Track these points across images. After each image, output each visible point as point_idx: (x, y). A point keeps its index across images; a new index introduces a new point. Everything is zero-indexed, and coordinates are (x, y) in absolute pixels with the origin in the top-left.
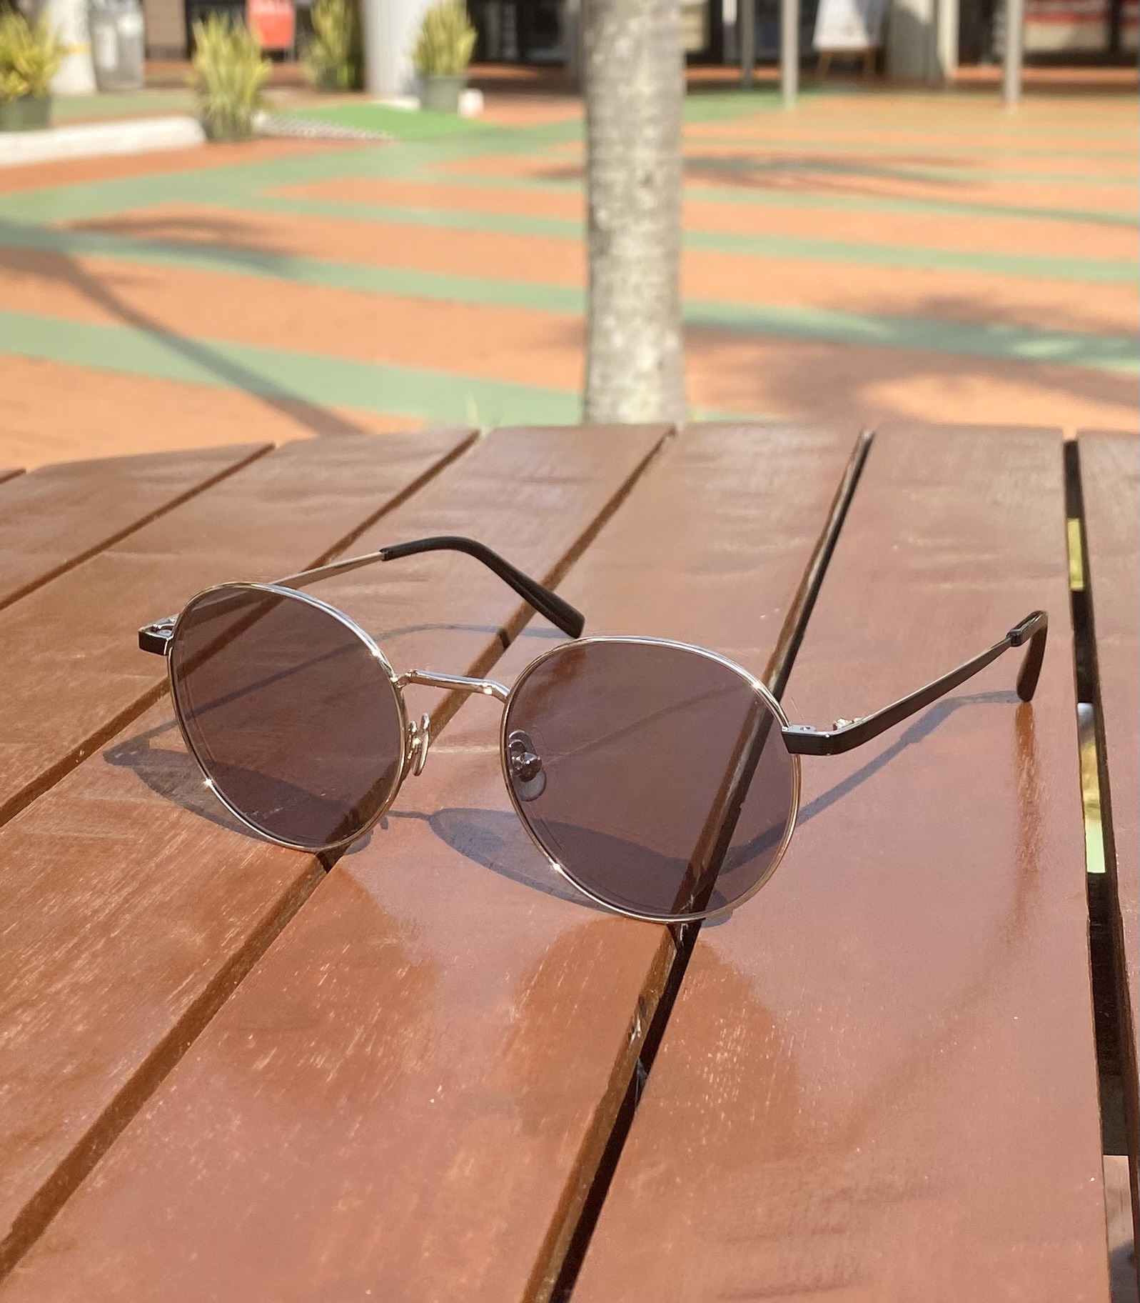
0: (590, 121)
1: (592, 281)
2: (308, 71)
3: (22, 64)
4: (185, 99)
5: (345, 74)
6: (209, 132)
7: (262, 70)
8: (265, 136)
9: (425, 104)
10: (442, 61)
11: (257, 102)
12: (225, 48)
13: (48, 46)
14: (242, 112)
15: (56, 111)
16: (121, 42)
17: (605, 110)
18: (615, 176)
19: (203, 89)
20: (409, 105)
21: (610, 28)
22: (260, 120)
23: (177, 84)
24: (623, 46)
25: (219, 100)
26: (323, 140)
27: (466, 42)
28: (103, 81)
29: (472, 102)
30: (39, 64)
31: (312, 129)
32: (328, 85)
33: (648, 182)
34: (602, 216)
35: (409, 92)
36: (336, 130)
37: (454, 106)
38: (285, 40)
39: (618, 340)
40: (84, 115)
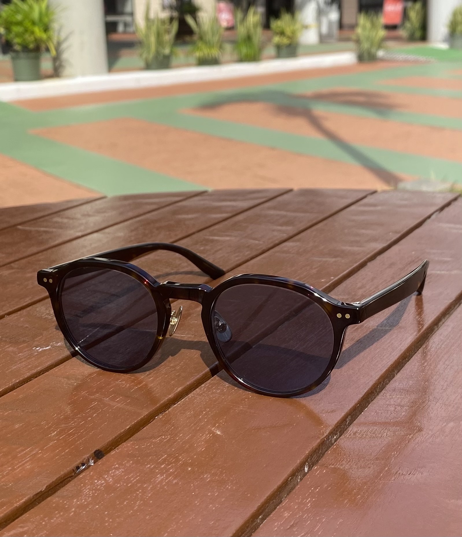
2: (402, 33)
4: (351, 45)
5: (418, 34)
6: (361, 58)
7: (382, 33)
8: (382, 60)
9: (452, 46)
10: (459, 29)
11: (380, 46)
12: (368, 25)
14: (373, 50)
15: (300, 50)
16: (330, 23)
19: (358, 41)
20: (444, 46)
22: (381, 53)
23: (347, 40)
25: (366, 45)
26: (406, 61)
28: (323, 39)
30: (294, 32)
31: (401, 56)
32: (412, 39)
35: (445, 41)
36: (411, 57)
38: (397, 20)
40: (312, 51)
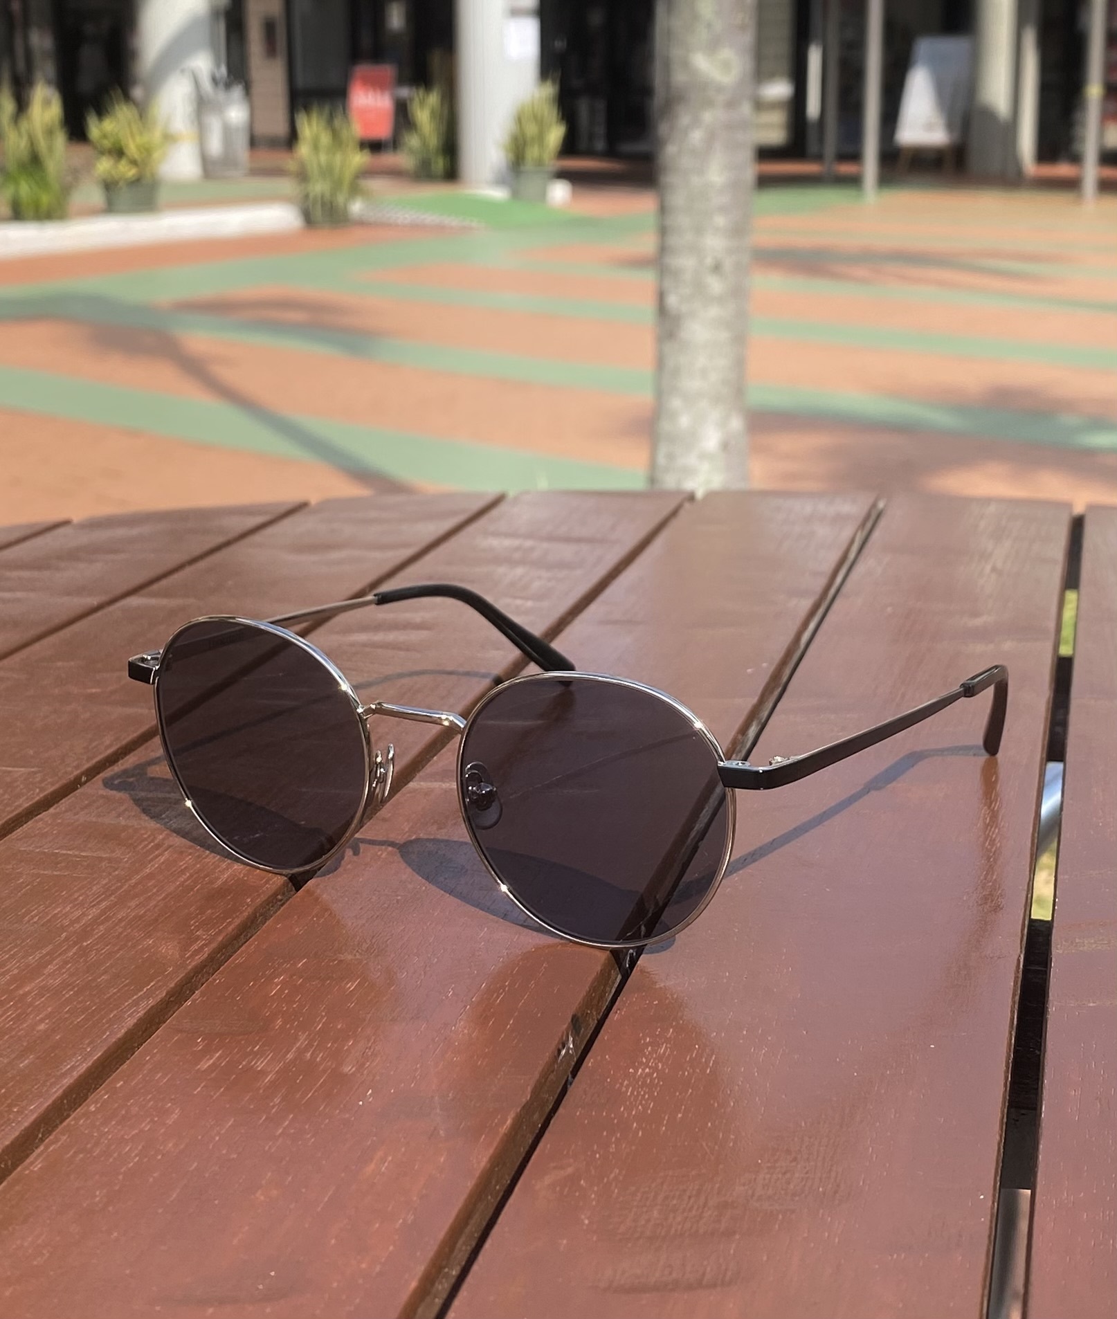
0: (663, 210)
1: (660, 363)
2: (404, 159)
3: (132, 149)
4: (287, 186)
5: (439, 164)
6: (308, 218)
7: (359, 159)
8: (362, 223)
9: (516, 194)
10: (532, 153)
11: (355, 190)
12: (325, 139)
13: (157, 135)
14: (341, 199)
15: (163, 195)
16: (227, 131)
17: (677, 199)
18: (685, 262)
19: (302, 176)
20: (499, 194)
21: (684, 119)
22: (357, 207)
23: (277, 172)
24: (696, 136)
25: (319, 187)
26: (416, 227)
27: (556, 134)
28: (210, 168)
29: (560, 192)
30: (147, 150)
31: (405, 216)
32: (423, 174)
33: (717, 268)
34: (672, 300)
35: (500, 181)
36: (430, 218)
37: (543, 196)
38: (383, 130)
39: (684, 421)
40: (189, 199)
